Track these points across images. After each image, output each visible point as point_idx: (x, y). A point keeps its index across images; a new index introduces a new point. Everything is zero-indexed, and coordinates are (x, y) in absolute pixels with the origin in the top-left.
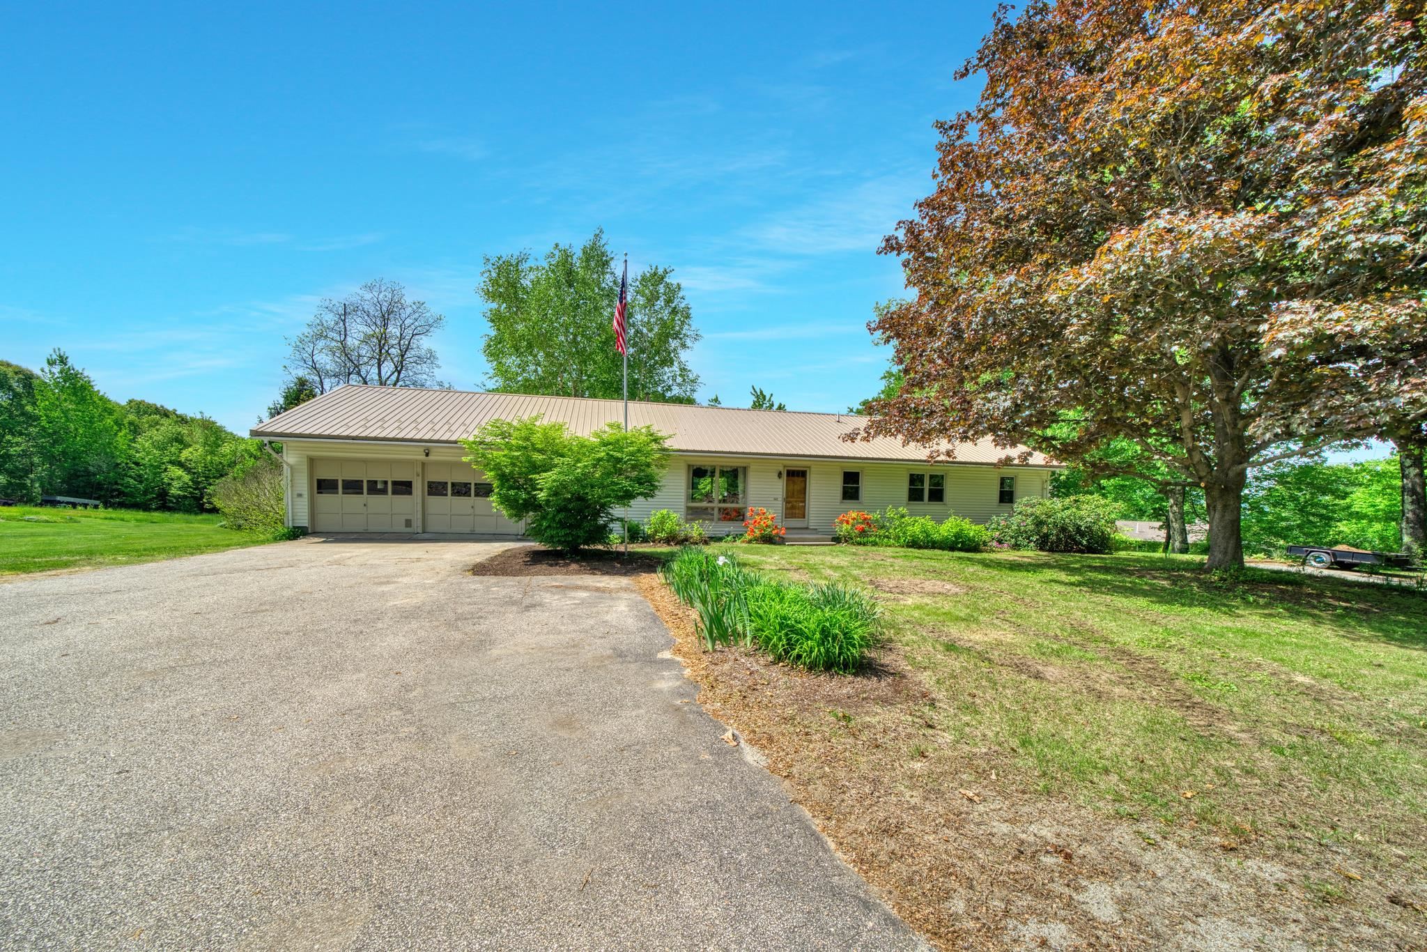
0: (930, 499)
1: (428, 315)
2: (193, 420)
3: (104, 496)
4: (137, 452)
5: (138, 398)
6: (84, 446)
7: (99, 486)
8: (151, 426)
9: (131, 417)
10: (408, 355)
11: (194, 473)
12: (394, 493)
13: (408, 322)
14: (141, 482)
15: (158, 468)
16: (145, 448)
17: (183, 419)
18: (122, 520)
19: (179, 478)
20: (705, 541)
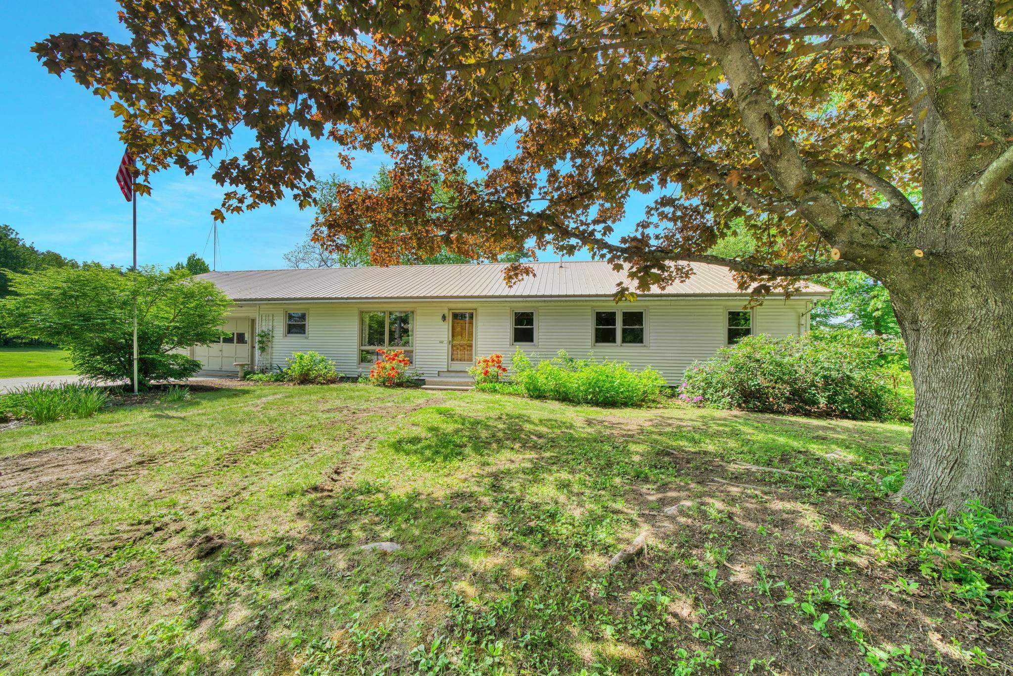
0: (624, 341)
20: (333, 381)
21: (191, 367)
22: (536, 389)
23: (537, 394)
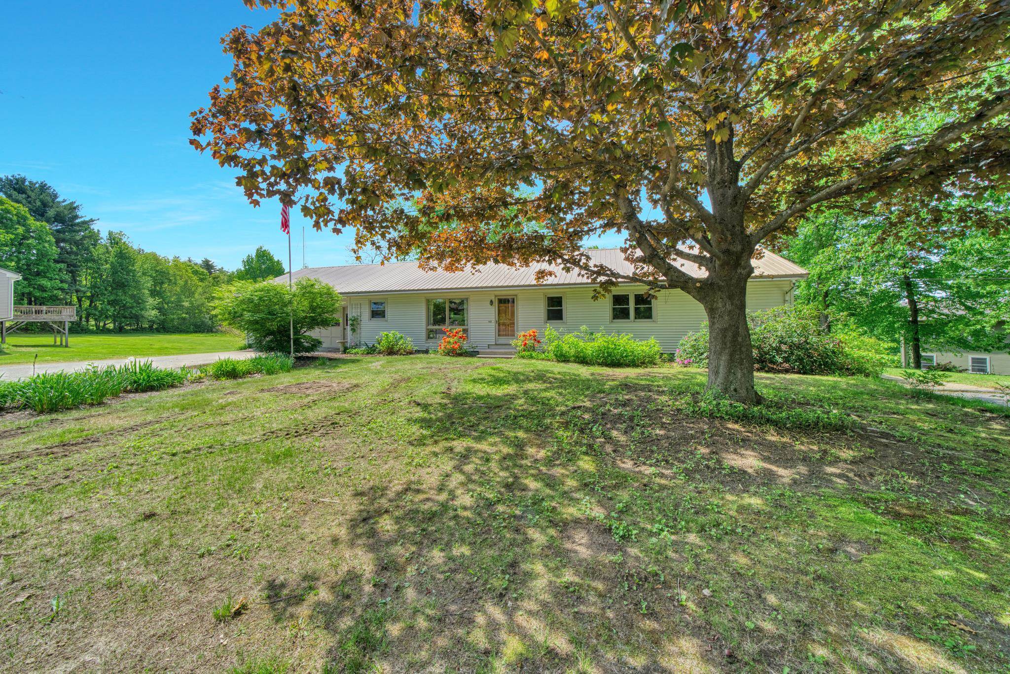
0: (637, 318)
20: (411, 353)
21: (316, 344)
22: (562, 355)
23: (563, 358)
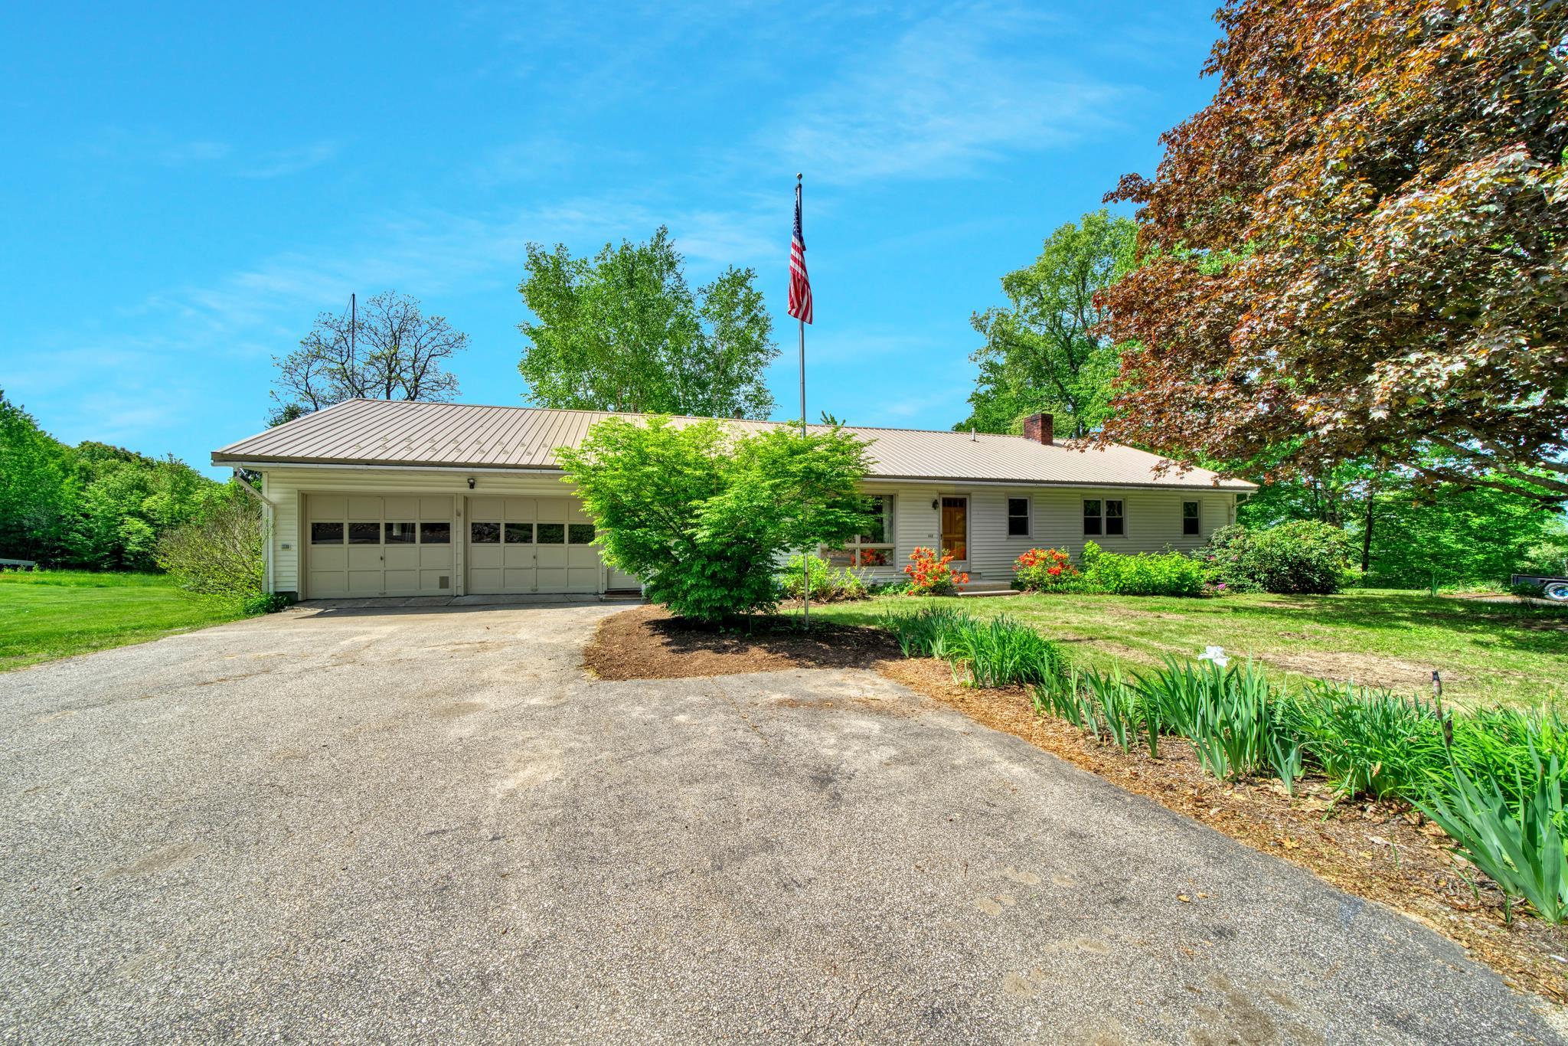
0: (1108, 532)
1: (448, 332)
2: (159, 464)
3: (42, 556)
4: (87, 502)
5: (94, 440)
6: (18, 496)
7: (37, 543)
8: (107, 472)
9: (83, 462)
10: (423, 380)
11: (158, 525)
12: (423, 541)
13: (424, 341)
14: (90, 537)
15: (112, 522)
16: (98, 497)
17: (148, 464)
18: (59, 584)
19: (139, 532)
20: (864, 595)
